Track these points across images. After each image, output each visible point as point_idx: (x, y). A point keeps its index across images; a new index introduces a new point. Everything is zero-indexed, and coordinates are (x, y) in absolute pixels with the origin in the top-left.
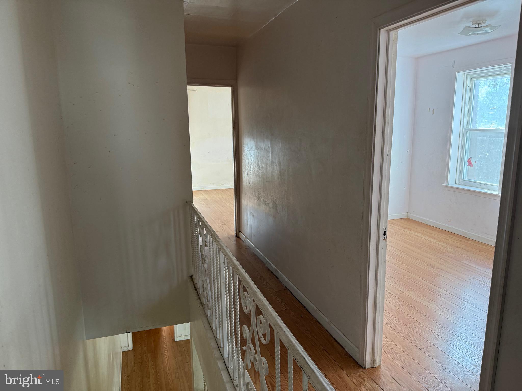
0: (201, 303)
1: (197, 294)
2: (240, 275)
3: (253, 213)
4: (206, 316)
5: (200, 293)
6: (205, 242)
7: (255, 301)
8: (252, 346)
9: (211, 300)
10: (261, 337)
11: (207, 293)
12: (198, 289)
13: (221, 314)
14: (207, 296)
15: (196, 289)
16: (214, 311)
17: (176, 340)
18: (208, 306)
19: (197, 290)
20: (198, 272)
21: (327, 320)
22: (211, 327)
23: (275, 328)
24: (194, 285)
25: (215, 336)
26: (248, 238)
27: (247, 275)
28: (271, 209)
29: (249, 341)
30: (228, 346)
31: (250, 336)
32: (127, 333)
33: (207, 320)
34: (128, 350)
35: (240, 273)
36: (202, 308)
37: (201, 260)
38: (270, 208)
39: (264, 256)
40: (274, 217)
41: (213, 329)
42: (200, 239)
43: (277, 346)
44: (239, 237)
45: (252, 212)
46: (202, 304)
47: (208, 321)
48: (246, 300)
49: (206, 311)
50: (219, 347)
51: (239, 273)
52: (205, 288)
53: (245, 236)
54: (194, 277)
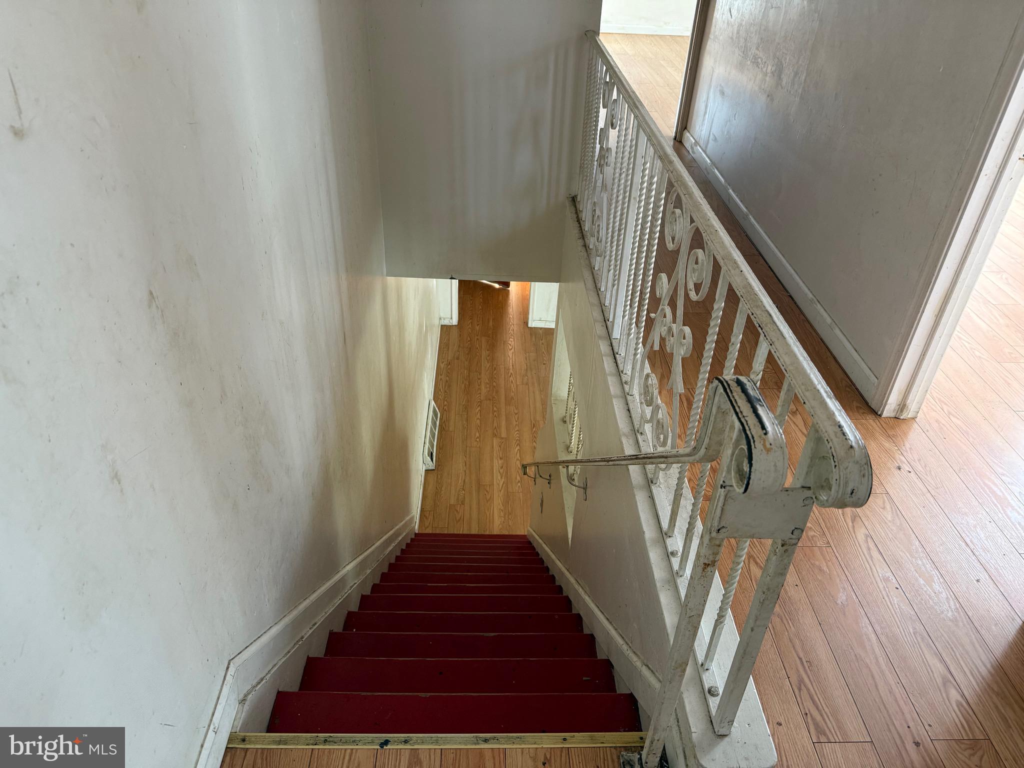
0: (585, 246)
1: (579, 230)
2: (674, 172)
3: (722, 87)
4: (591, 268)
5: (586, 229)
6: (613, 117)
7: (695, 218)
8: (668, 311)
9: (604, 239)
10: (690, 289)
11: (599, 226)
12: (584, 221)
13: (619, 262)
14: (598, 232)
15: (579, 220)
16: (607, 258)
17: (529, 326)
18: (597, 250)
19: (581, 222)
20: (587, 188)
21: (829, 320)
22: (596, 288)
23: (725, 263)
24: (576, 213)
25: (603, 302)
26: (701, 143)
27: (688, 174)
28: (767, 79)
29: (665, 301)
30: (624, 317)
31: (668, 291)
32: (452, 278)
33: (591, 275)
34: (451, 324)
35: (674, 169)
36: (585, 254)
37: (596, 161)
38: (766, 75)
39: (727, 184)
40: (770, 96)
41: (600, 290)
42: (603, 112)
43: (718, 300)
44: (681, 142)
45: (720, 85)
46: (586, 248)
47: (594, 278)
48: (676, 225)
49: (591, 260)
50: (605, 320)
51: (671, 169)
52: (596, 218)
53: (694, 139)
54: (579, 197)
